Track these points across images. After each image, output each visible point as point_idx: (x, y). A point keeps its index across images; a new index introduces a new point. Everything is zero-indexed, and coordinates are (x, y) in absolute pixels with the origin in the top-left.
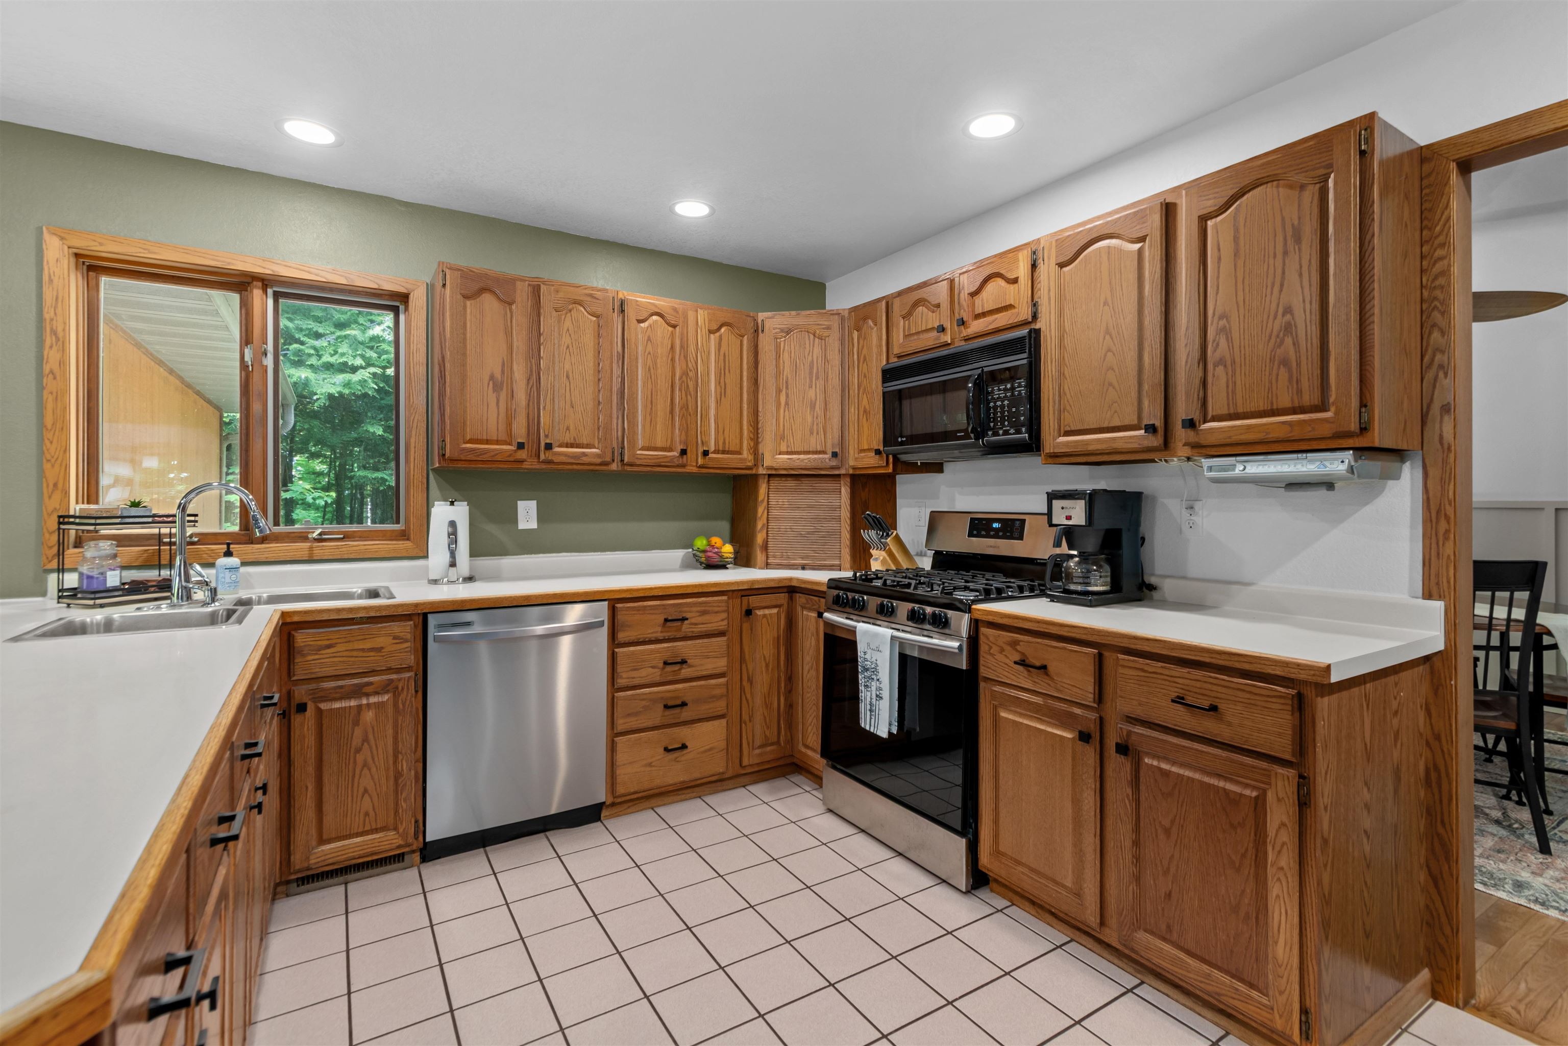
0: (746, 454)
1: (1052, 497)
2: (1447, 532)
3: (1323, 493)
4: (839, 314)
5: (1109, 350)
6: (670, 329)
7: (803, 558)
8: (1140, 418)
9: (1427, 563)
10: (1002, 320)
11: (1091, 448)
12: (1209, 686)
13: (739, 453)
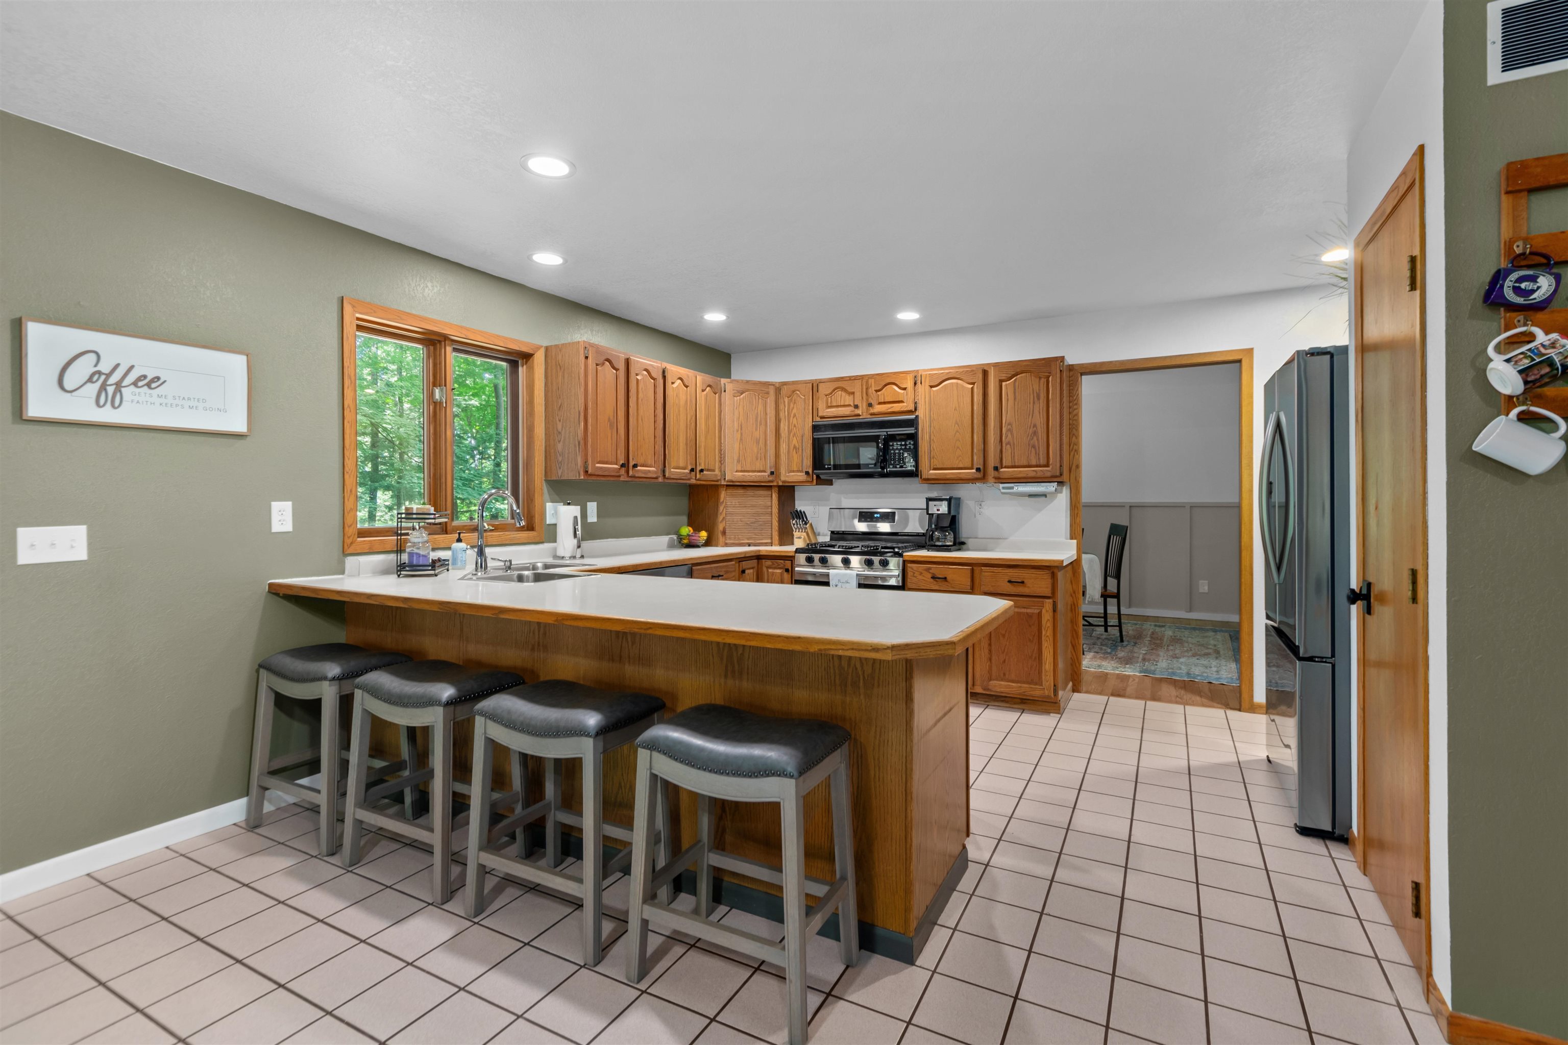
0: (717, 472)
1: (929, 500)
2: (1077, 514)
3: (1043, 498)
4: (774, 385)
5: (957, 431)
6: (685, 388)
7: (748, 539)
8: (972, 464)
9: (1071, 526)
10: (897, 407)
11: (948, 477)
12: (1021, 574)
13: (714, 471)
